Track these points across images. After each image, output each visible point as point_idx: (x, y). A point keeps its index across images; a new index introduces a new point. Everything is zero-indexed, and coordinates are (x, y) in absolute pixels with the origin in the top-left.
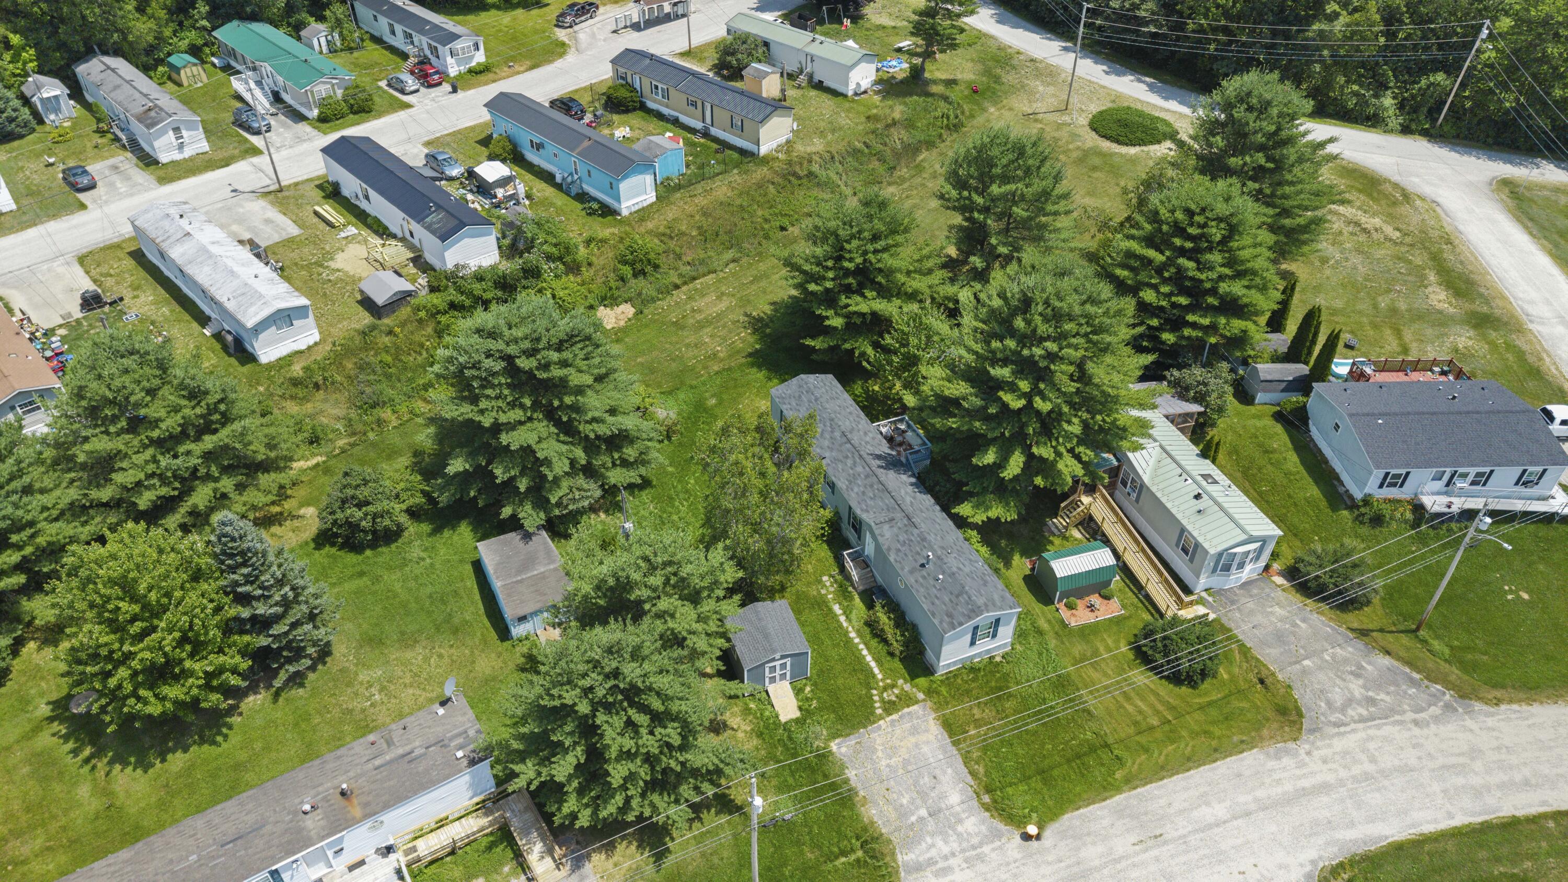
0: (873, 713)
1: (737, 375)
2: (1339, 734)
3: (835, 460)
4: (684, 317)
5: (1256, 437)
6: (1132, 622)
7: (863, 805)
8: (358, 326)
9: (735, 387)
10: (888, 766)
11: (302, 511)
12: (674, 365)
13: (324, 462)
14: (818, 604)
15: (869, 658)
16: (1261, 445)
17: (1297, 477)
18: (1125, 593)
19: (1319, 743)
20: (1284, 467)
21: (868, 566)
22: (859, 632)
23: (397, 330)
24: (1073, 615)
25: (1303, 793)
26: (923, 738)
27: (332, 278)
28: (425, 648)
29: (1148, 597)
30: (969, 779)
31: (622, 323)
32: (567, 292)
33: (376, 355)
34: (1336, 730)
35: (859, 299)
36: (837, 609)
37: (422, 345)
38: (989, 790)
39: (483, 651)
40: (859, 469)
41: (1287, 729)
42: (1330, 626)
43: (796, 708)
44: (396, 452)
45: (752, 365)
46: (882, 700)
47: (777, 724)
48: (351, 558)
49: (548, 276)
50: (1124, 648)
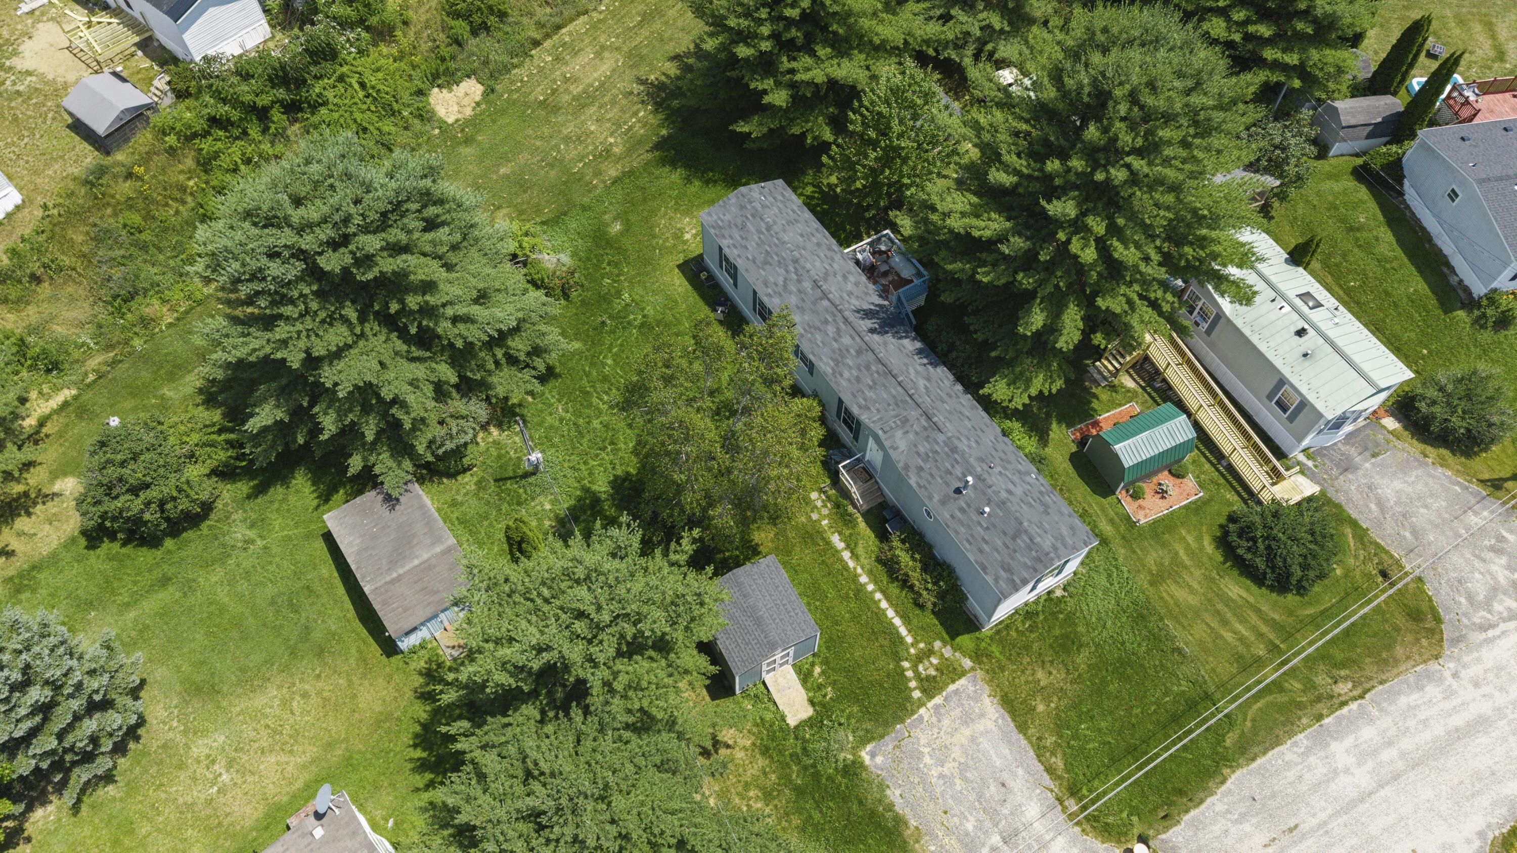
0: (909, 698)
1: (643, 181)
2: (1488, 641)
3: (811, 328)
4: (554, 91)
5: (1336, 208)
6: (1215, 507)
7: (917, 841)
8: (76, 171)
9: (645, 200)
10: (941, 776)
11: (57, 487)
12: (553, 173)
13: (75, 398)
14: (811, 537)
15: (890, 613)
16: (1343, 220)
17: (1395, 264)
18: (1201, 466)
19: (1466, 659)
20: (1376, 251)
21: (871, 477)
22: (870, 573)
23: (139, 170)
24: (1140, 507)
25: (1458, 735)
26: (980, 727)
27: (21, 88)
28: (280, 687)
29: (1231, 468)
30: (1047, 780)
31: (468, 112)
32: (380, 75)
33: (115, 215)
34: (1483, 636)
35: (808, 60)
36: (837, 541)
37: (183, 189)
38: (1073, 791)
39: (364, 676)
40: (846, 340)
41: (1424, 642)
42: (1458, 483)
43: (806, 703)
44: (179, 367)
45: (663, 162)
46: (917, 675)
47: (785, 729)
48: (145, 556)
49: (349, 52)
50: (1209, 547)
